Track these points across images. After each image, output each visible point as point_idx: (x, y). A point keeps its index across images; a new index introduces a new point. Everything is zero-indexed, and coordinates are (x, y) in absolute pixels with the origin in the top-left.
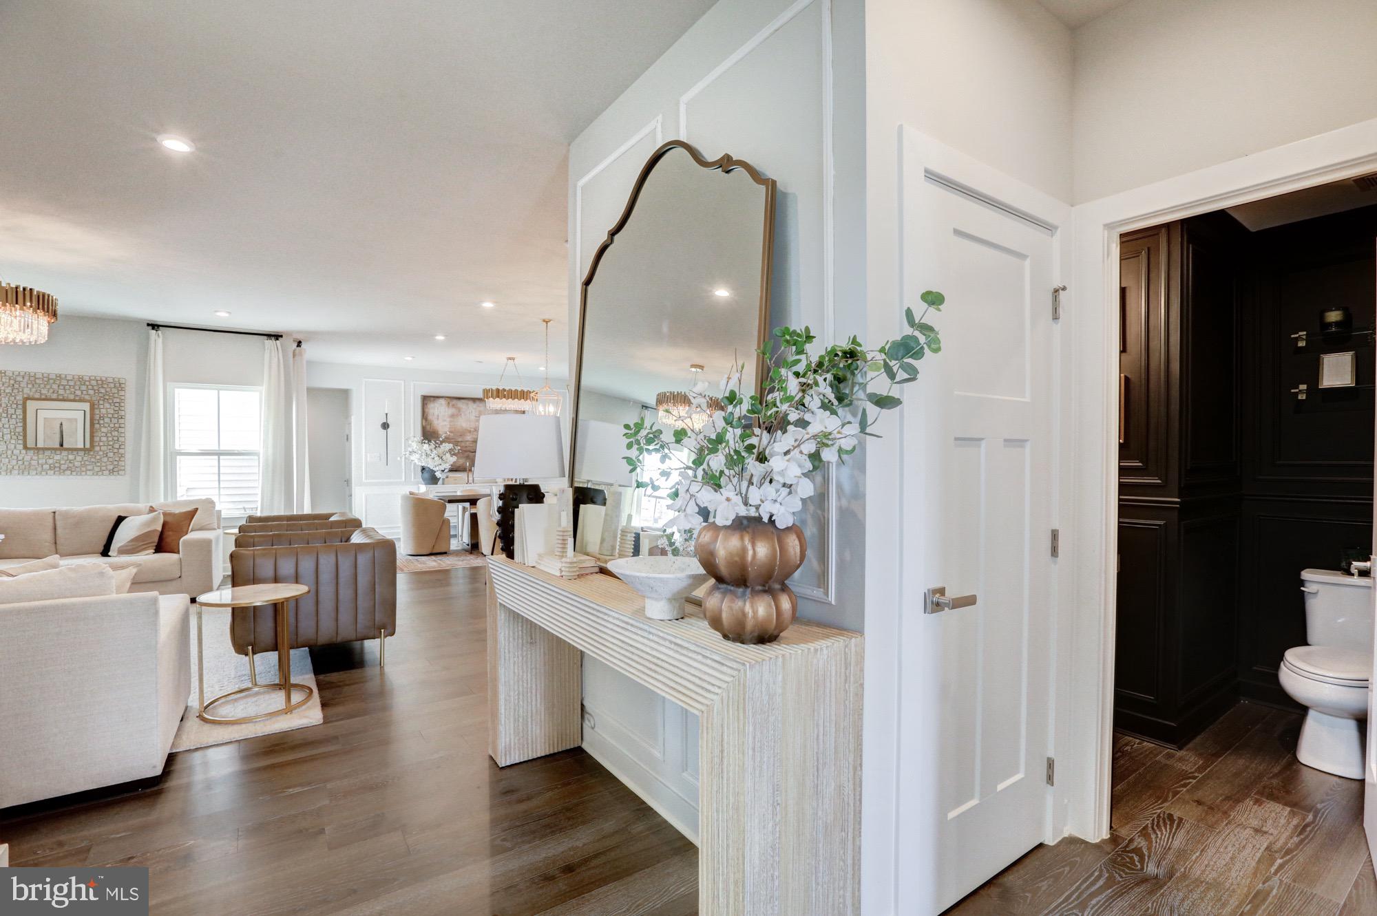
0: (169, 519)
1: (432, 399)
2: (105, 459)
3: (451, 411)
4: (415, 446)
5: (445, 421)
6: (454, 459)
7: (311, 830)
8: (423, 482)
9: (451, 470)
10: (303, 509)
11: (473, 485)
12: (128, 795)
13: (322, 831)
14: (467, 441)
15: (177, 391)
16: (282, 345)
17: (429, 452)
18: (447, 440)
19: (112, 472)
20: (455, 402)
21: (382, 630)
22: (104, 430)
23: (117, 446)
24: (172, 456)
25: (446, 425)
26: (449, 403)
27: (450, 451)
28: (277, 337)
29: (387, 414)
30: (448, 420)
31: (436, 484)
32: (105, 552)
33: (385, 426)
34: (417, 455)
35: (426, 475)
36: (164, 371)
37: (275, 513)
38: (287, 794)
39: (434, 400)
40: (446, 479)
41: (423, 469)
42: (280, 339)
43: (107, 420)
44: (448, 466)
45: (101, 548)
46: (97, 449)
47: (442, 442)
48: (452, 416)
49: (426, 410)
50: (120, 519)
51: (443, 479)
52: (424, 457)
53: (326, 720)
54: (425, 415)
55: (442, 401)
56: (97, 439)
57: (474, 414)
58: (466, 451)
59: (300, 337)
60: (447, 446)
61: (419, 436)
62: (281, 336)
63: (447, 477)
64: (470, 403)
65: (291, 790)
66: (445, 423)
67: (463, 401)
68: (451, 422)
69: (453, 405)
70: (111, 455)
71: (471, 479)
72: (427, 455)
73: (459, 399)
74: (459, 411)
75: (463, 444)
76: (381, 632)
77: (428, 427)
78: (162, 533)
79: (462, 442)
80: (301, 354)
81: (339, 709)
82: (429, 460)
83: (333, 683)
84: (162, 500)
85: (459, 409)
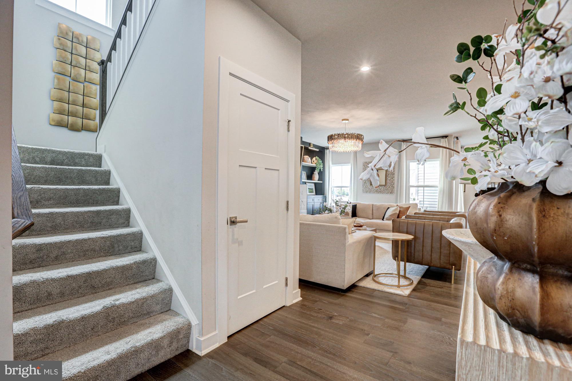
0: (401, 209)
2: (389, 189)
7: (365, 332)
10: (457, 209)
12: (317, 287)
13: (368, 335)
15: (411, 163)
16: (448, 140)
19: (391, 193)
21: (453, 267)
22: (389, 179)
23: (392, 184)
24: (408, 187)
28: (446, 137)
32: (383, 220)
36: (406, 156)
37: (444, 210)
38: (371, 315)
42: (447, 137)
43: (390, 175)
45: (382, 218)
46: (387, 185)
50: (388, 208)
53: (409, 296)
56: (387, 182)
59: (457, 135)
62: (448, 136)
65: (374, 314)
70: (391, 187)
76: (452, 267)
78: (399, 214)
80: (457, 143)
81: (418, 294)
83: (425, 283)
84: (404, 202)
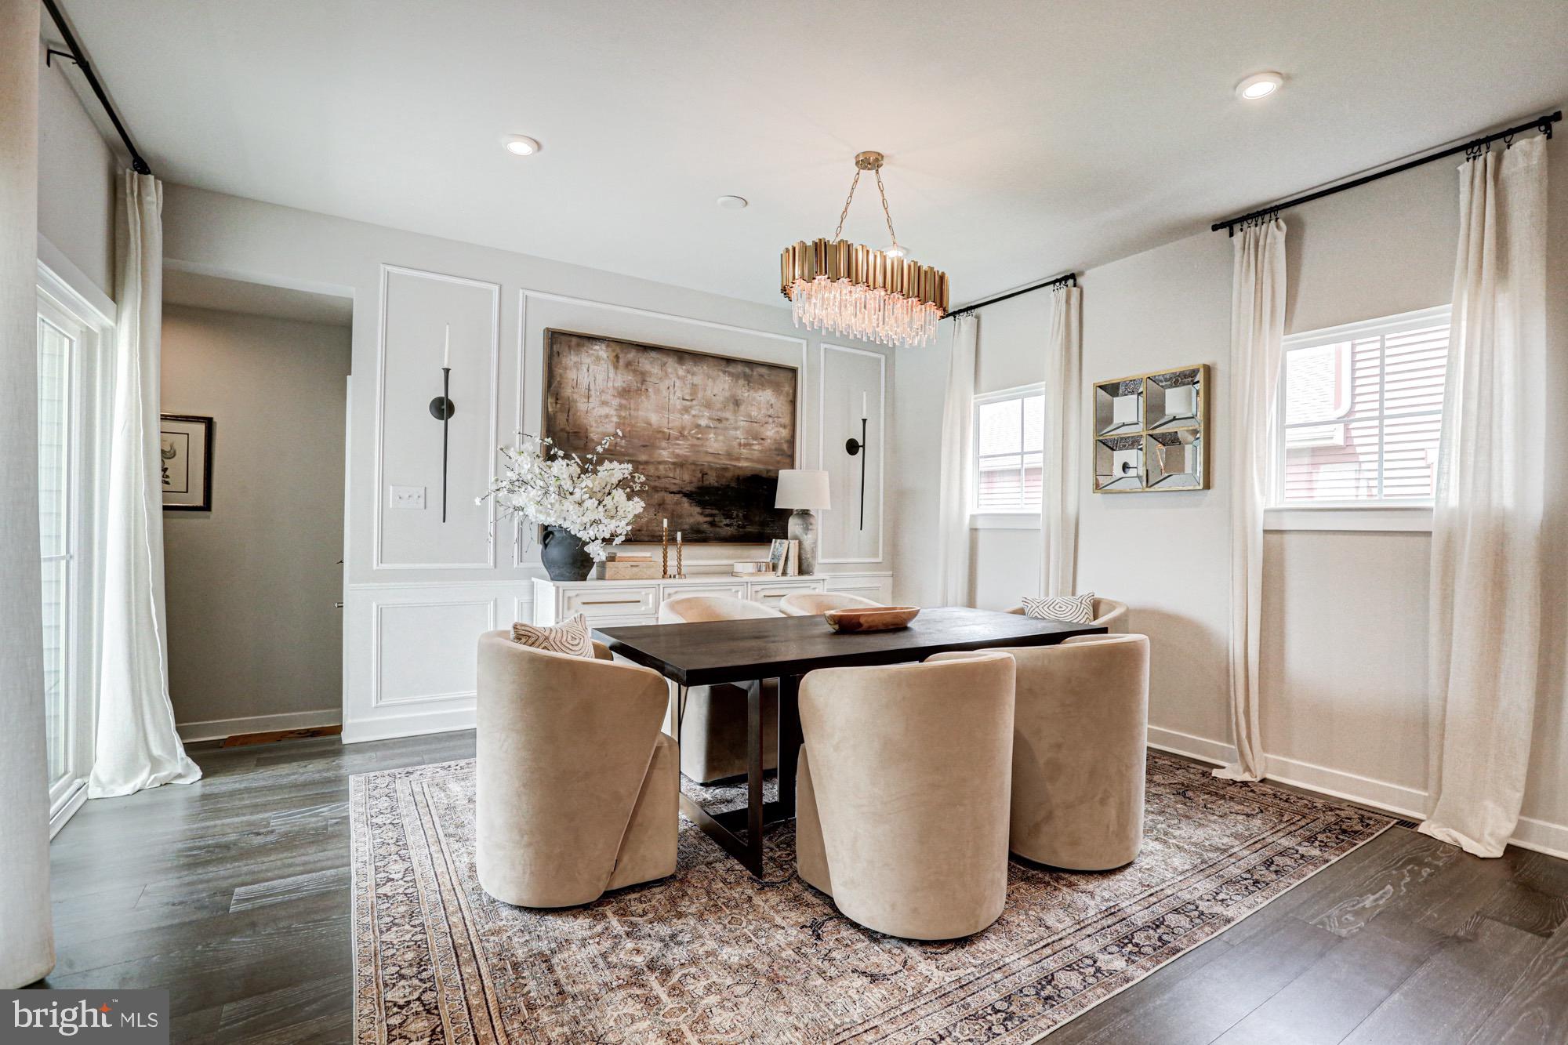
1: (574, 340)
3: (621, 379)
4: (527, 463)
5: (604, 403)
6: (637, 506)
8: (545, 572)
9: (632, 540)
11: (677, 581)
14: (660, 463)
17: (567, 485)
18: (612, 454)
20: (632, 355)
25: (607, 416)
26: (617, 357)
27: (622, 484)
29: (447, 371)
30: (616, 402)
31: (584, 578)
33: (443, 408)
34: (533, 493)
35: (555, 552)
39: (579, 345)
40: (609, 564)
41: (547, 533)
44: (623, 527)
47: (600, 462)
48: (625, 393)
49: (558, 371)
51: (602, 565)
52: (553, 497)
54: (555, 384)
55: (601, 350)
57: (679, 394)
58: (655, 489)
60: (617, 470)
61: (536, 440)
63: (612, 558)
64: (671, 363)
66: (605, 410)
67: (653, 354)
68: (621, 407)
69: (628, 364)
71: (672, 563)
72: (562, 494)
73: (645, 348)
74: (643, 381)
75: (651, 469)
77: (561, 419)
79: (647, 463)
82: (569, 505)
85: (643, 377)
